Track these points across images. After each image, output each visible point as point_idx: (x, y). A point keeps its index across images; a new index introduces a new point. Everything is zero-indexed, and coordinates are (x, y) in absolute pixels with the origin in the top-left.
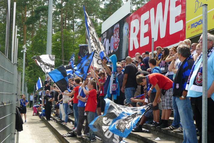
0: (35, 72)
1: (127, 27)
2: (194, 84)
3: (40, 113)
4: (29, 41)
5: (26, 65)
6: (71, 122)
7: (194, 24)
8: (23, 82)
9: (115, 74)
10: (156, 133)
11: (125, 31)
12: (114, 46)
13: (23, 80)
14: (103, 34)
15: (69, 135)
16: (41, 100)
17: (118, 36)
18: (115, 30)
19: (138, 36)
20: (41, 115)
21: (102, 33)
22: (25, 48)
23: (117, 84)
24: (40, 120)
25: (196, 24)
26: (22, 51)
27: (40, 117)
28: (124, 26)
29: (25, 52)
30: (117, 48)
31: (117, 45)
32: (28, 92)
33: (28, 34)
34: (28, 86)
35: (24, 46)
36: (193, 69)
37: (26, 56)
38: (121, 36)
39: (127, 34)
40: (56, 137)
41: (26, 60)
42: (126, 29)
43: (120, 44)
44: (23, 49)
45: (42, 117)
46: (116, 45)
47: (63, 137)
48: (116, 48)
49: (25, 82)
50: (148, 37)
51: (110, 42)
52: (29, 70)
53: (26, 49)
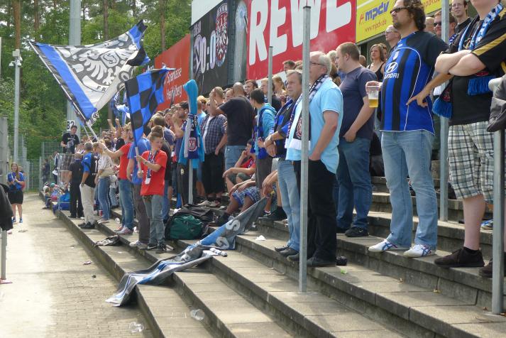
0: (44, 110)
1: (244, 13)
2: (295, 137)
3: (55, 203)
4: (28, 36)
5: (23, 96)
6: (118, 219)
7: (371, 12)
8: (16, 135)
9: (193, 119)
10: (266, 231)
11: (239, 22)
12: (217, 54)
13: (16, 131)
14: (194, 25)
15: (110, 242)
16: (57, 174)
17: (225, 32)
18: (220, 17)
19: (267, 33)
20: (57, 207)
21: (192, 24)
22: (17, 57)
23: (198, 138)
24: (55, 217)
25: (375, 12)
26: (11, 64)
27: (54, 213)
28: (238, 10)
29: (19, 66)
30: (224, 58)
31: (224, 51)
32: (29, 157)
33: (26, 21)
34: (27, 143)
35: (16, 53)
36: (294, 114)
37: (21, 75)
38: (231, 32)
39: (243, 27)
40: (84, 249)
41: (22, 84)
42: (241, 17)
43: (230, 48)
44: (14, 59)
45: (58, 211)
46: (221, 50)
47: (97, 246)
48: (222, 58)
49: (20, 135)
50: (285, 37)
51: (208, 45)
52: (31, 108)
53: (21, 59)
